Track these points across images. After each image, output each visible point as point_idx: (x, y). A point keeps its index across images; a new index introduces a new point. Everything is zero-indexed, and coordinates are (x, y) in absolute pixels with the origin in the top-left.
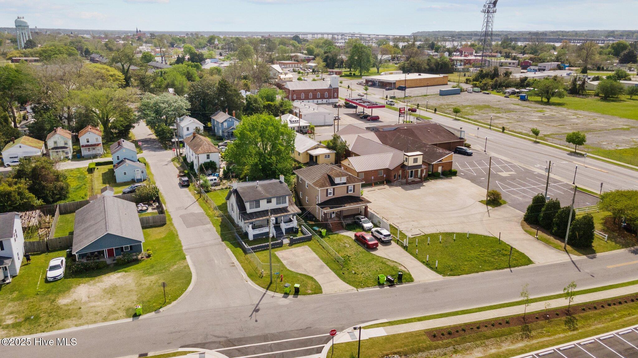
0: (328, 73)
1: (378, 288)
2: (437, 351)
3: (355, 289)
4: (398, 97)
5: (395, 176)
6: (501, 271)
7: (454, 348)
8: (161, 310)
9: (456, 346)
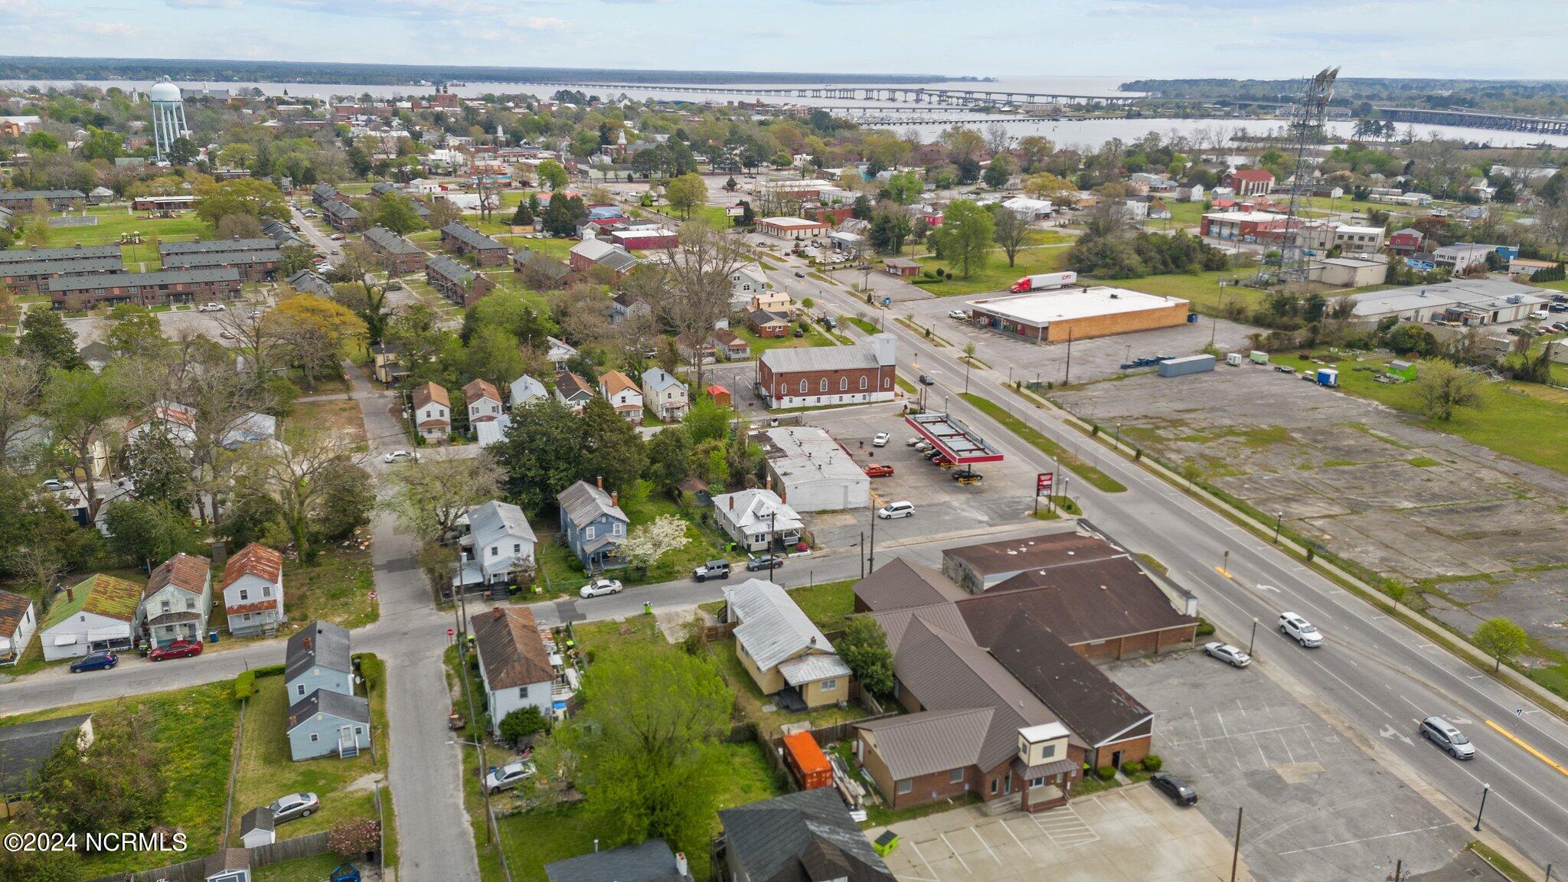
5: (994, 784)
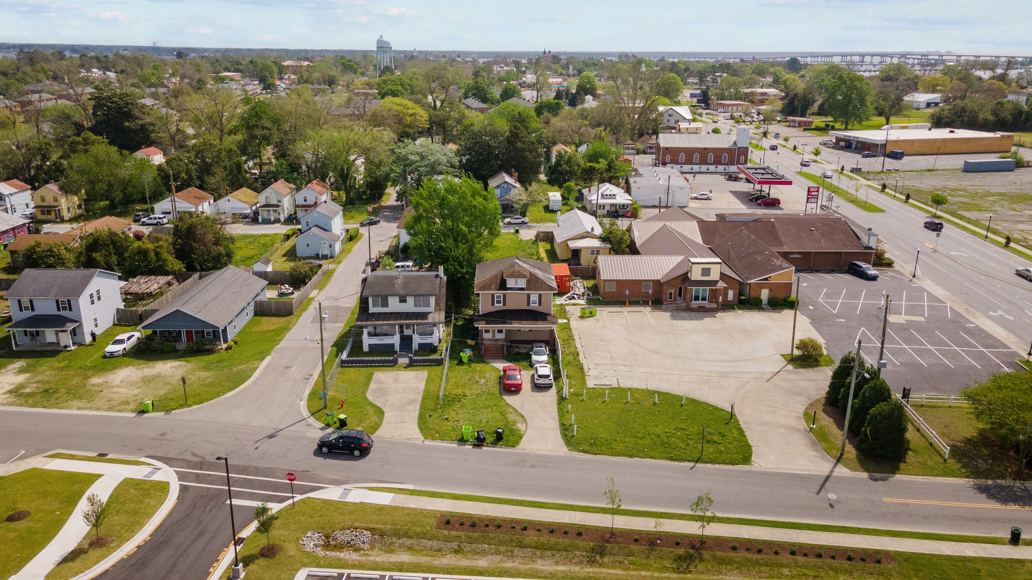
0: (787, 124)
1: (456, 445)
2: (430, 542)
3: (422, 438)
4: (866, 170)
5: (671, 295)
6: (676, 463)
7: (459, 546)
8: (173, 412)
9: (464, 544)
